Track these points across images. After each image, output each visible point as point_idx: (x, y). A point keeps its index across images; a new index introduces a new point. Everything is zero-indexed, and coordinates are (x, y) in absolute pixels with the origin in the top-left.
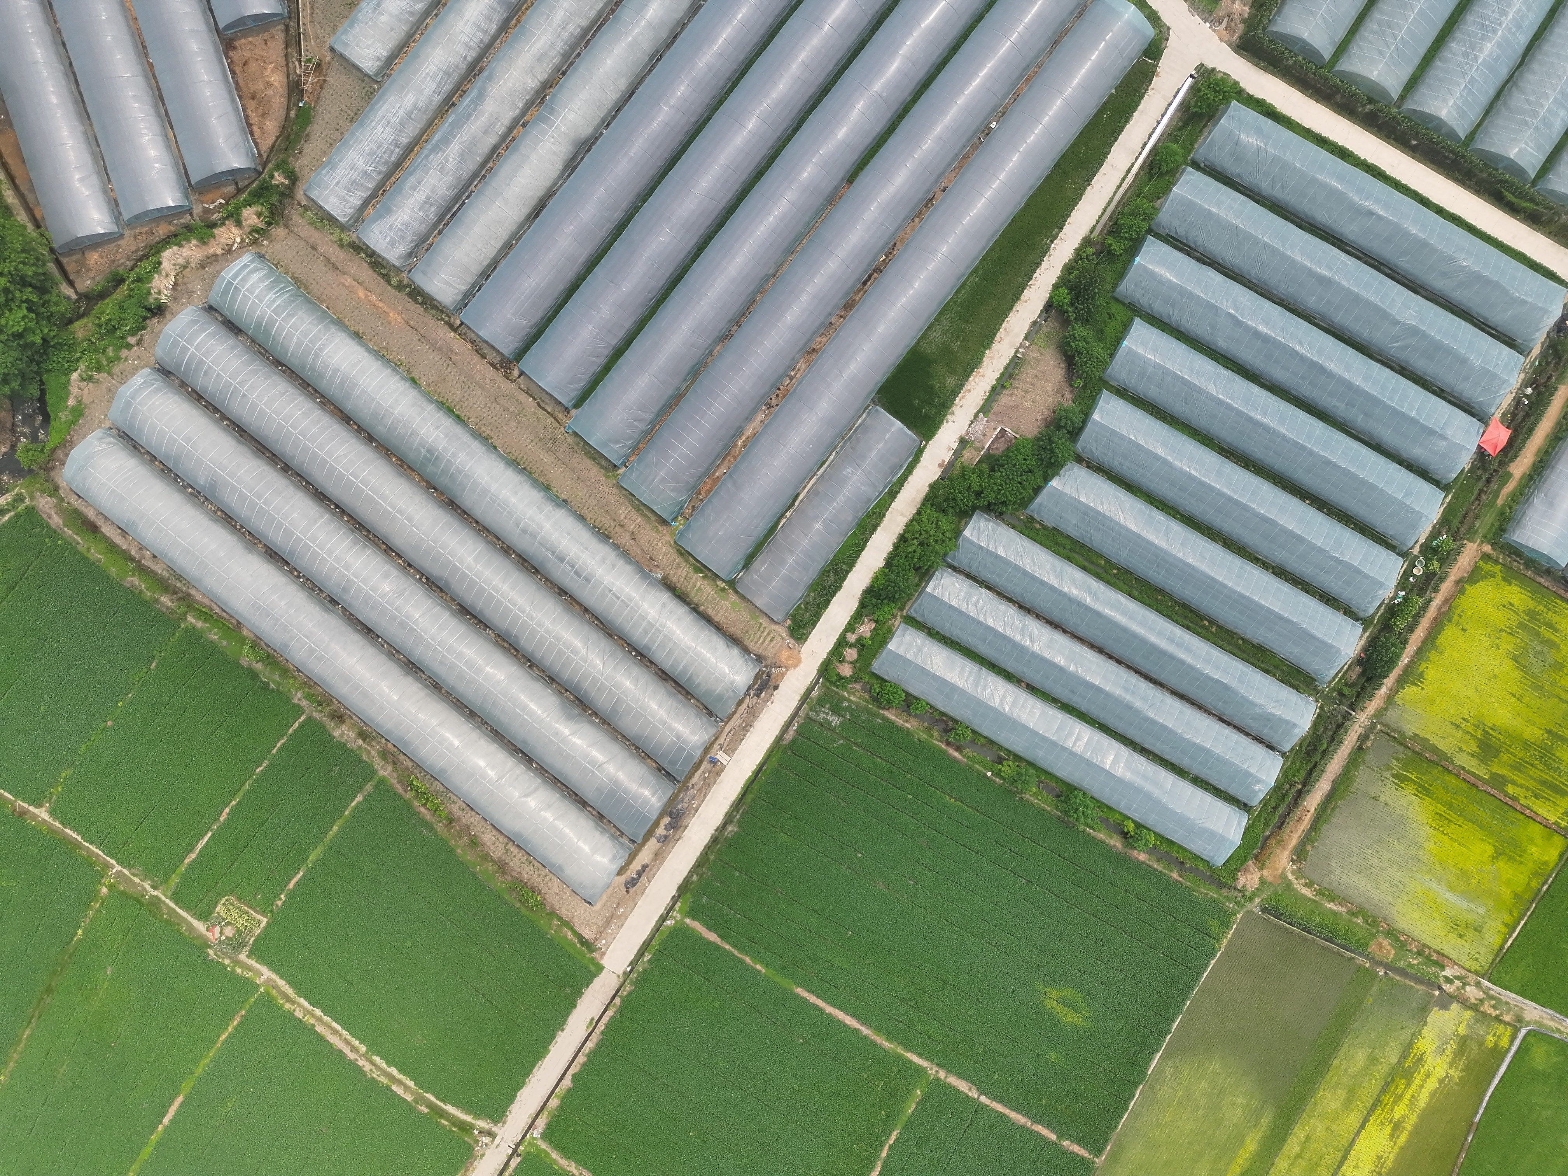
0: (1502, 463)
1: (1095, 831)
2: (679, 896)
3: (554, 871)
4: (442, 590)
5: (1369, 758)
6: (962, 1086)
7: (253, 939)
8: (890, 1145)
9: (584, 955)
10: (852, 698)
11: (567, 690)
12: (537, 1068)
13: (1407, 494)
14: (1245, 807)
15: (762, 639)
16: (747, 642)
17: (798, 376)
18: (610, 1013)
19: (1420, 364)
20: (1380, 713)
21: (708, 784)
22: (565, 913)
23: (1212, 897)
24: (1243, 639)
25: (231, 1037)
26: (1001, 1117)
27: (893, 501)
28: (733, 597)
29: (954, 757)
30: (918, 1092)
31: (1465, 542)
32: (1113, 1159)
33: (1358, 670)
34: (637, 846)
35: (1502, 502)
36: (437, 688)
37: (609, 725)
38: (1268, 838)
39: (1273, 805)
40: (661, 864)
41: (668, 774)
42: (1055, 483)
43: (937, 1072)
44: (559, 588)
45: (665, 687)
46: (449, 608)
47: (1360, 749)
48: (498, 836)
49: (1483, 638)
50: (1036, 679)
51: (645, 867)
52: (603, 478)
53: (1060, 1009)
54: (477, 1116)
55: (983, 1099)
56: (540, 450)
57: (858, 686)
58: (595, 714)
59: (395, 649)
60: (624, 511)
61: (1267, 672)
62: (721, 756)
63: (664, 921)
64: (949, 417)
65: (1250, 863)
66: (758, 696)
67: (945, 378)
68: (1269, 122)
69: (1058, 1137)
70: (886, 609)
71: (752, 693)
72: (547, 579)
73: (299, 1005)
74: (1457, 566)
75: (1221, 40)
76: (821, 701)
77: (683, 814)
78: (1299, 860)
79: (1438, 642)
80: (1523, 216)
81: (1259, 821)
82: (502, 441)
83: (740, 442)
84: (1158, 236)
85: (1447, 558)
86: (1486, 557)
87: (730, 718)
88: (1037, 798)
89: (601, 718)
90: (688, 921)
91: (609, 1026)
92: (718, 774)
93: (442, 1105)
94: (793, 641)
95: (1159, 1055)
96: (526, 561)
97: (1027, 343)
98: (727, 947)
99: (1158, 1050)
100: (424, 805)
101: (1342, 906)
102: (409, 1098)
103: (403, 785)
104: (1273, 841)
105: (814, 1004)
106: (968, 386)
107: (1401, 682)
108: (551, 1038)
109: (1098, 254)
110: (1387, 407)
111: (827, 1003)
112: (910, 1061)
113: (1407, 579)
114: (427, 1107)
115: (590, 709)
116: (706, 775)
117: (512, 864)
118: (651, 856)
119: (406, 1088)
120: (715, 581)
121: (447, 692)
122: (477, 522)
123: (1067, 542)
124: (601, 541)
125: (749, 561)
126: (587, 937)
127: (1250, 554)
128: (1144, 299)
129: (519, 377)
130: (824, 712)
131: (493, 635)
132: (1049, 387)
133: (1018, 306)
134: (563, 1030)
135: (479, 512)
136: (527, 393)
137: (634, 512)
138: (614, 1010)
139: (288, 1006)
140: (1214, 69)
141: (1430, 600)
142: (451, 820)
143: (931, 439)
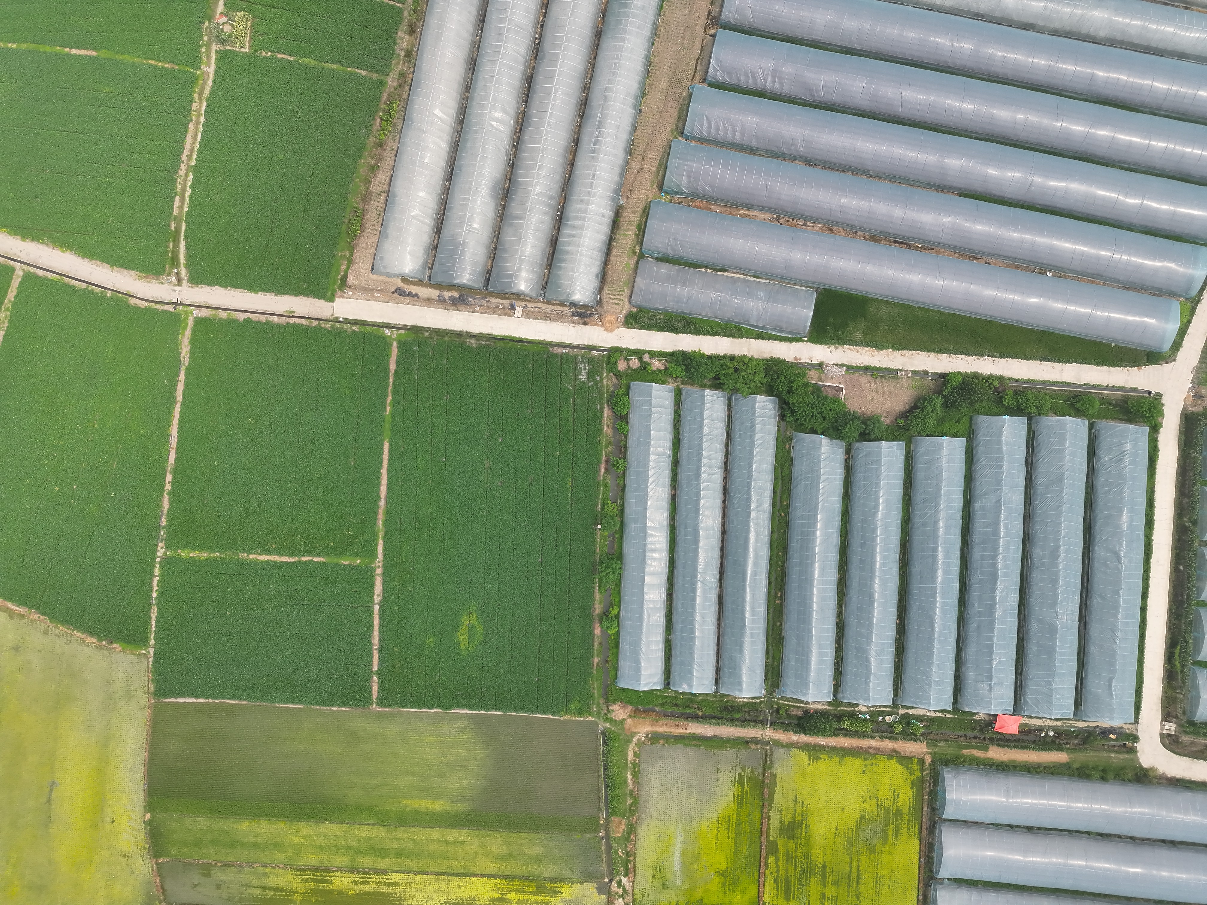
0: (991, 740)
1: (599, 590)
2: (408, 329)
3: (382, 235)
4: (536, 57)
5: (743, 753)
6: (378, 588)
7: (230, 48)
8: (312, 560)
9: (334, 284)
10: (605, 380)
11: (510, 179)
12: (241, 290)
13: (938, 683)
14: (667, 683)
15: (613, 297)
16: (606, 288)
17: (809, 228)
18: (304, 322)
19: (1032, 648)
20: (778, 744)
21: (495, 310)
22: (357, 256)
23: (594, 693)
24: (781, 625)
25: (155, 67)
26: (371, 625)
27: (755, 338)
28: (632, 262)
29: (600, 471)
30: (359, 561)
31: (926, 742)
32: (380, 716)
33: (800, 713)
34: (429, 282)
35: (965, 754)
36: (467, 88)
37: (501, 221)
38: (654, 711)
39: (679, 702)
40: (424, 306)
41: (488, 280)
42: (824, 440)
43: (379, 567)
44: (578, 138)
45: (547, 246)
46: (526, 69)
47: (746, 742)
48: (387, 182)
49: (865, 788)
50: (682, 498)
51: (416, 296)
52: (669, 129)
53: (465, 628)
54: (187, 266)
55: (377, 608)
56: (667, 76)
57: (615, 380)
58: (504, 208)
59: (479, 46)
60: (654, 155)
61: (767, 652)
62: (519, 311)
63: (386, 327)
64: (833, 347)
65: (630, 708)
66: (573, 315)
67: (858, 330)
68: (1146, 460)
69: (377, 671)
70: (679, 369)
71: (573, 310)
72: (580, 126)
73: (201, 104)
74: (905, 745)
75: (1185, 400)
76: (591, 360)
77: (466, 304)
78: (649, 740)
79: (846, 759)
80: (1168, 667)
81: (662, 699)
82: (660, 47)
83: (742, 212)
84: (1029, 426)
85: (908, 735)
86: (922, 761)
87: (548, 302)
88: (601, 540)
89: (503, 213)
90: (395, 344)
91: (295, 325)
92: (506, 314)
93: (182, 237)
94: (623, 320)
95: (468, 712)
96: (585, 105)
97: (910, 375)
98: (391, 380)
99: (471, 709)
100: (382, 119)
101: (633, 785)
102: (175, 212)
103: (388, 99)
104: (653, 716)
105: (382, 459)
106: (860, 349)
107: (806, 747)
108: (267, 289)
109: (996, 390)
110: (991, 639)
111: (388, 467)
112: (377, 545)
113: (879, 716)
114: (175, 228)
115: (505, 203)
116: (501, 307)
117: (372, 202)
118: (426, 296)
119: (181, 207)
120: (637, 244)
121: (468, 97)
122: (595, 58)
123: (787, 472)
124: (625, 149)
125: (664, 259)
126: (348, 279)
127: (842, 600)
128: (982, 436)
129: (710, 36)
130: (585, 366)
131: (522, 109)
132: (888, 405)
133: (932, 355)
134: (276, 295)
135: (604, 55)
136: (702, 47)
137: (657, 162)
138: (308, 324)
139: (196, 96)
140: (1163, 405)
141: (872, 737)
142: (380, 145)
143: (811, 342)
